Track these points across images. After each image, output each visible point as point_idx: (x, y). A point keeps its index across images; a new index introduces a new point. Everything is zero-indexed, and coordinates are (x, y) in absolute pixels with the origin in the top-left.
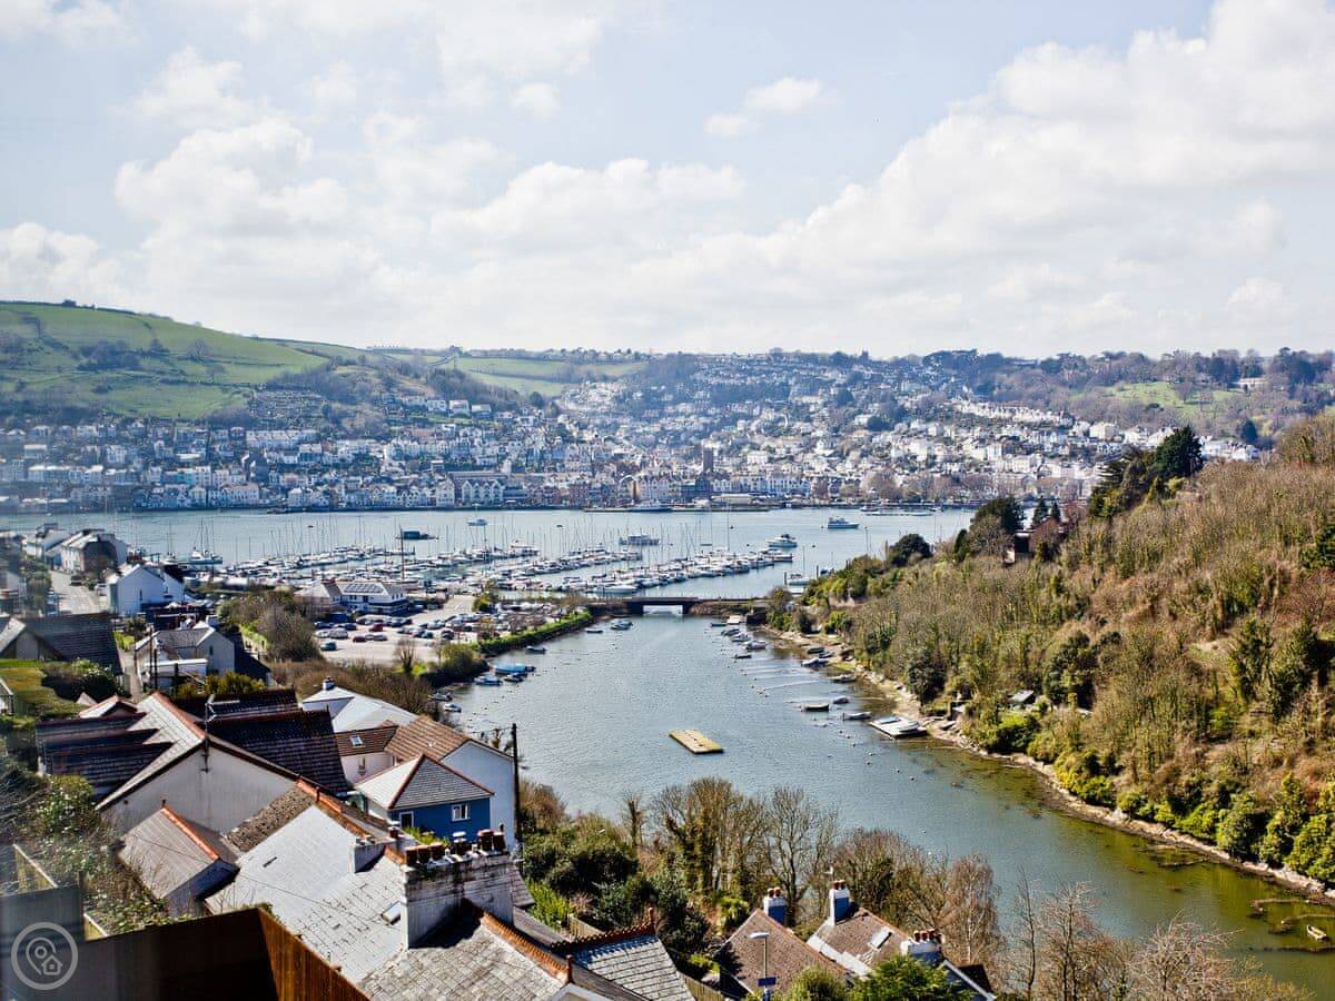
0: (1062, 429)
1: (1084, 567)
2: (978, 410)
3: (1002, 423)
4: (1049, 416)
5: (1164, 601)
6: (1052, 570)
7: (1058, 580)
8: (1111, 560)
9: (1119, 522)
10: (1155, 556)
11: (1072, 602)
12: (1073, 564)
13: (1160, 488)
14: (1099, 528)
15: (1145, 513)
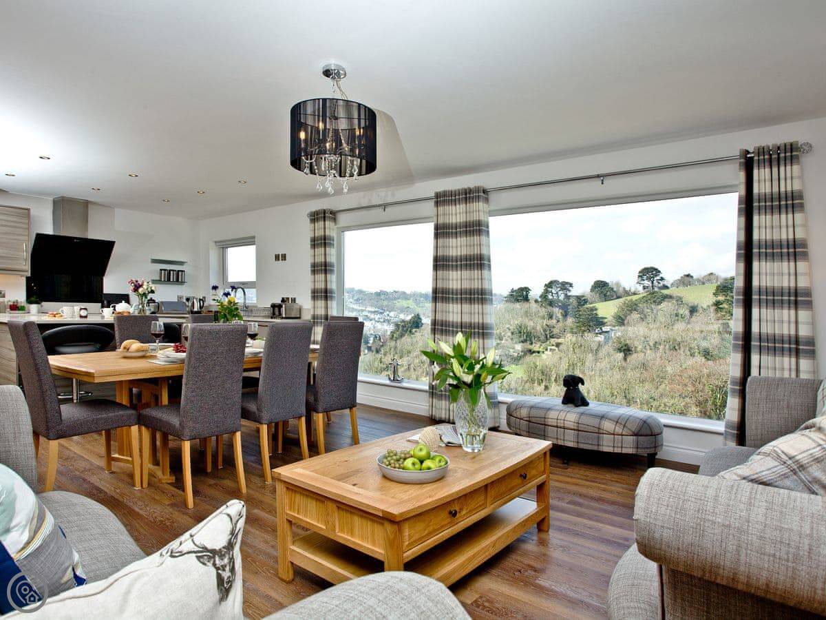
0: (381, 313)
1: (388, 355)
2: (356, 307)
3: (362, 311)
4: (377, 310)
5: (412, 366)
6: (379, 356)
7: (381, 359)
8: (396, 353)
9: (398, 341)
10: (409, 352)
11: (385, 366)
12: (385, 355)
13: (410, 331)
14: (393, 343)
15: (406, 339)
